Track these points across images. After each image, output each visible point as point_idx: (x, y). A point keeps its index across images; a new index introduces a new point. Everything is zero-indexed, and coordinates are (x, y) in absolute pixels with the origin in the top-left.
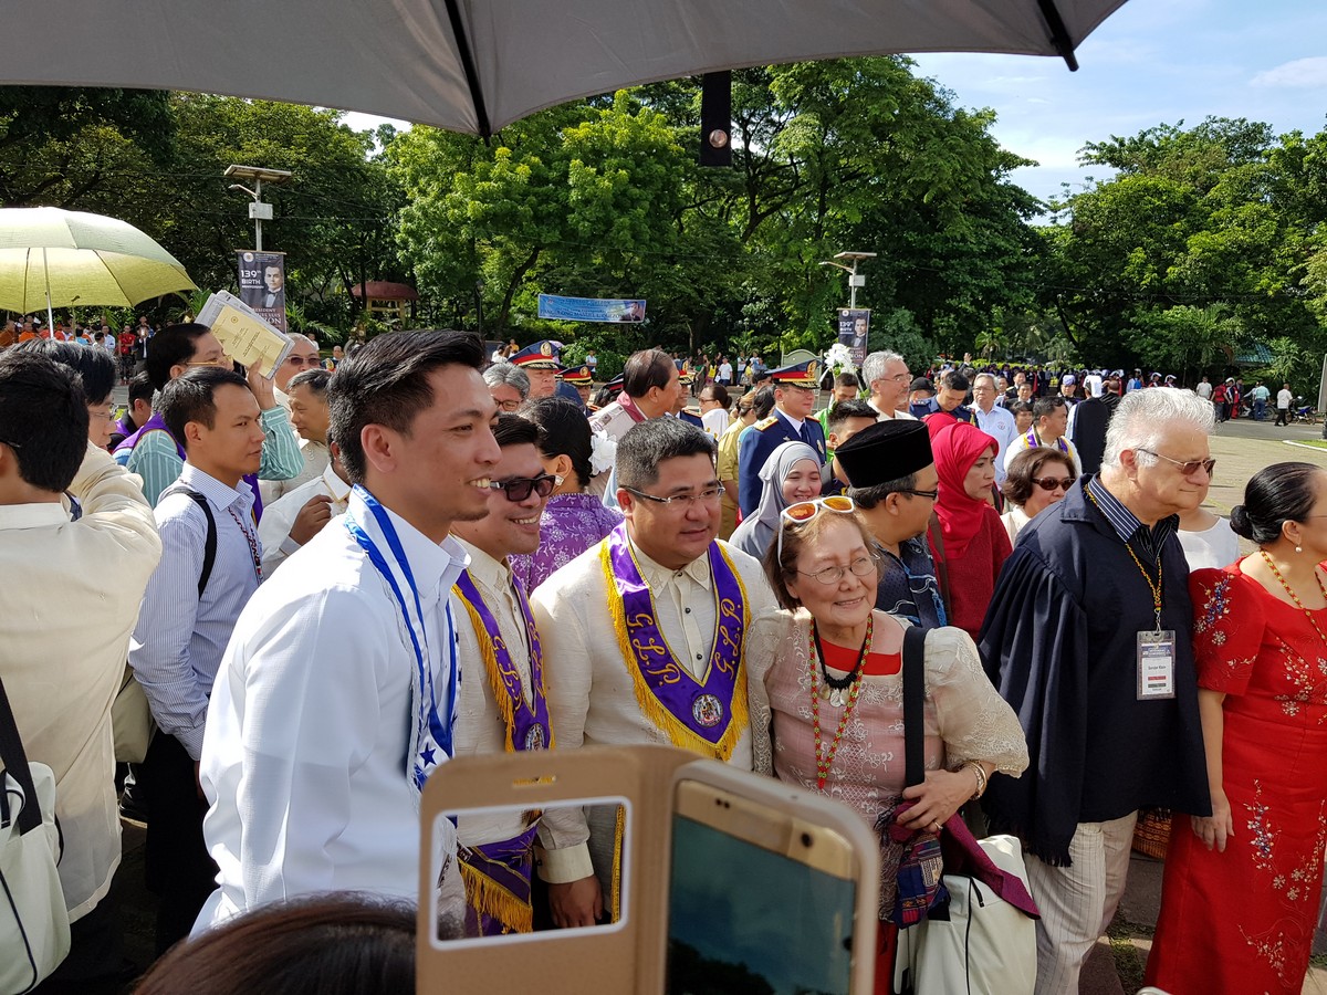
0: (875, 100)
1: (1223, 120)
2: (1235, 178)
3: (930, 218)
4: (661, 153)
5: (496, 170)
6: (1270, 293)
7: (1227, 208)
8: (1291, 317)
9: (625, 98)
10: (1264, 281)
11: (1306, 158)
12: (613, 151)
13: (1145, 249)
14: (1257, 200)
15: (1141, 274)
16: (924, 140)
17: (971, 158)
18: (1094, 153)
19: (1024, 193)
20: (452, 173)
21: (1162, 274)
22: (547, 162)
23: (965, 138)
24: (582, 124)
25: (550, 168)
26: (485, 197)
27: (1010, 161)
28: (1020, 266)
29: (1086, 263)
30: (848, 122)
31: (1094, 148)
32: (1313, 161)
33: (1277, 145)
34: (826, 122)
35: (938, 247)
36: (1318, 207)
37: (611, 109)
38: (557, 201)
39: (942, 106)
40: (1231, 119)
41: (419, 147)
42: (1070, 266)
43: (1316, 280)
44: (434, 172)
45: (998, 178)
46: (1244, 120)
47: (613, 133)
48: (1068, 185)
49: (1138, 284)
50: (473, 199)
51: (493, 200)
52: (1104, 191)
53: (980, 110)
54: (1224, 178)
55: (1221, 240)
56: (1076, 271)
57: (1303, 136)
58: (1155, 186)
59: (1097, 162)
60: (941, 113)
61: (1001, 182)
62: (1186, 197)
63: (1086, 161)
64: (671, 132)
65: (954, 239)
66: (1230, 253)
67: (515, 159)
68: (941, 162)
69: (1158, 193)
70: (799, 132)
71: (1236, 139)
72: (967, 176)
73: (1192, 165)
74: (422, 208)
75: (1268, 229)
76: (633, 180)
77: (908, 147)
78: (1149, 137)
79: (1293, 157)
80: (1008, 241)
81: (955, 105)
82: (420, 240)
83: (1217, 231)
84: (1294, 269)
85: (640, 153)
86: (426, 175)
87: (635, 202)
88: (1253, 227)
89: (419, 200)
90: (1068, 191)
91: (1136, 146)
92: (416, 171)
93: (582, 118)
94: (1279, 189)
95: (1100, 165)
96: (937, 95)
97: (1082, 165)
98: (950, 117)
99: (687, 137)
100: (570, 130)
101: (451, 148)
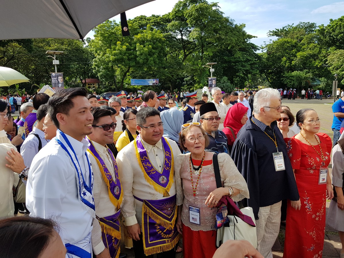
0: (214, 23)
1: (304, 23)
2: (308, 37)
3: (231, 53)
4: (160, 40)
5: (117, 48)
6: (319, 66)
7: (306, 45)
8: (324, 72)
9: (149, 27)
10: (317, 63)
11: (325, 31)
12: (147, 41)
13: (286, 57)
14: (314, 43)
15: (285, 63)
16: (228, 33)
17: (240, 37)
18: (271, 33)
19: (254, 45)
20: (106, 49)
21: (291, 63)
22: (130, 45)
23: (238, 31)
24: (139, 34)
25: (131, 46)
26: (115, 55)
27: (250, 37)
28: (254, 64)
29: (271, 62)
30: (207, 29)
31: (271, 32)
32: (327, 32)
33: (318, 28)
34: (202, 30)
35: (233, 60)
36: (329, 43)
37: (146, 30)
38: (134, 55)
39: (231, 24)
40: (306, 22)
41: (97, 43)
42: (267, 63)
43: (330, 62)
44: (101, 49)
45: (247, 41)
46: (309, 22)
47: (147, 36)
48: (265, 42)
49: (285, 66)
50: (112, 55)
51: (117, 55)
52: (274, 43)
53: (241, 24)
54: (305, 38)
55: (305, 54)
56: (269, 64)
57: (324, 26)
58: (287, 41)
59: (272, 36)
60: (231, 26)
61: (248, 42)
62: (296, 43)
63: (270, 36)
64: (162, 35)
65: (237, 58)
66: (308, 57)
67: (122, 44)
68: (232, 38)
69: (288, 42)
70: (195, 33)
71: (307, 27)
72: (239, 41)
73: (296, 35)
74: (99, 59)
75: (317, 50)
76: (153, 48)
77: (223, 35)
78: (285, 28)
79: (322, 31)
80: (251, 57)
81: (235, 23)
82: (99, 67)
83: (304, 51)
84: (324, 60)
85: (154, 41)
86: (99, 50)
87: (154, 54)
88: (313, 50)
89: (98, 57)
90: (265, 44)
91: (282, 31)
92: (97, 49)
93: (139, 33)
94: (319, 40)
95: (273, 36)
96: (230, 21)
97: (268, 37)
98: (234, 27)
99: (166, 36)
100: (136, 36)
101: (105, 43)
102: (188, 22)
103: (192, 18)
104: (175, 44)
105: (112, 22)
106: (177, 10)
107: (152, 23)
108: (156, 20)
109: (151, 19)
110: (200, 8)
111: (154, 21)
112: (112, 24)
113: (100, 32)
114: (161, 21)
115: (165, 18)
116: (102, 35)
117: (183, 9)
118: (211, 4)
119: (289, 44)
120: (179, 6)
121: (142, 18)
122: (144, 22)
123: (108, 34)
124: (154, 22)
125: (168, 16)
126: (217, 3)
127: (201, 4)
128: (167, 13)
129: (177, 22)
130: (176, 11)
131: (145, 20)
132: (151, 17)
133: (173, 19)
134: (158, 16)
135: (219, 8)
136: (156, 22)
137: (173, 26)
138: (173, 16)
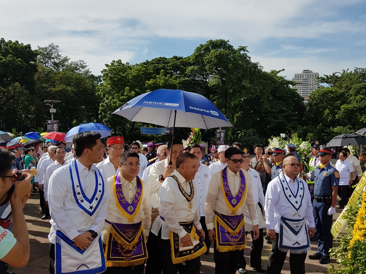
9: (163, 72)
12: (160, 87)
99: (183, 81)
102: (207, 68)
103: (211, 65)
107: (170, 66)
109: (169, 62)
110: (220, 54)
111: (173, 64)
114: (181, 65)
115: (186, 61)
117: (204, 53)
119: (333, 94)
120: (200, 50)
121: (160, 61)
124: (173, 66)
129: (196, 68)
130: (196, 56)
133: (194, 64)
137: (192, 71)
138: (193, 60)
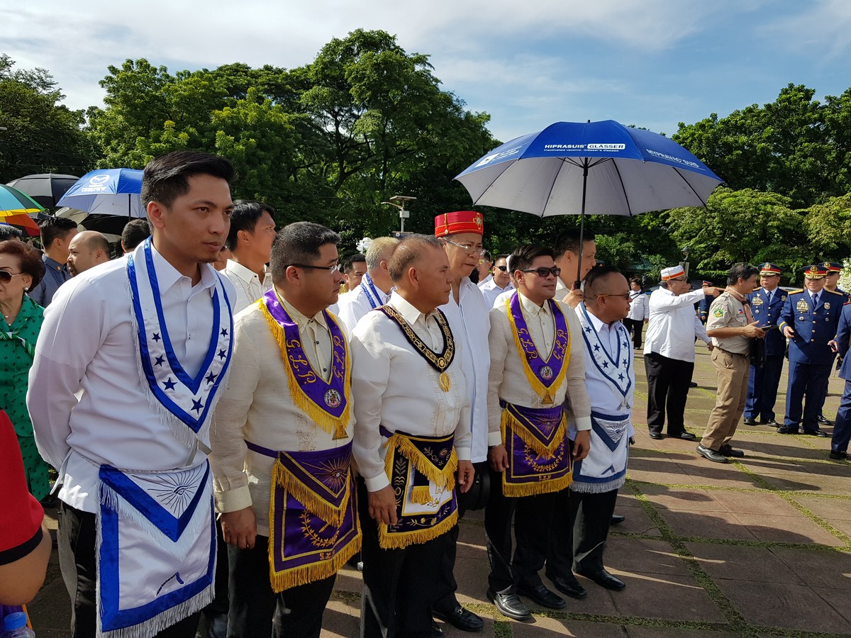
0: (416, 103)
4: (278, 128)
5: (164, 136)
6: (649, 227)
8: (662, 242)
9: (254, 93)
10: (646, 221)
12: (246, 127)
16: (448, 129)
17: (475, 142)
20: (135, 138)
22: (201, 131)
23: (470, 129)
24: (225, 108)
25: (204, 137)
30: (400, 116)
34: (387, 115)
37: (245, 100)
39: (458, 109)
41: (111, 119)
43: (675, 220)
44: (122, 136)
47: (246, 115)
49: (575, 222)
50: (148, 154)
53: (480, 113)
60: (457, 113)
64: (285, 117)
67: (178, 129)
68: (457, 143)
70: (369, 121)
76: (260, 146)
77: (437, 133)
81: (465, 109)
84: (662, 214)
85: (263, 127)
86: (116, 138)
87: (261, 160)
89: (111, 155)
92: (110, 135)
93: (225, 105)
96: (454, 102)
98: (462, 116)
99: (297, 120)
100: (217, 112)
101: (133, 120)
102: (353, 91)
103: (363, 85)
104: (318, 141)
105: (158, 71)
106: (327, 60)
107: (263, 84)
108: (274, 78)
109: (260, 76)
110: (385, 62)
111: (269, 80)
112: (156, 76)
113: (121, 91)
114: (287, 84)
115: (297, 77)
116: (126, 100)
117: (342, 60)
118: (412, 56)
120: (333, 51)
121: (238, 71)
122: (242, 81)
123: (142, 98)
124: (267, 84)
125: (304, 72)
126: (428, 57)
127: (388, 53)
128: (303, 66)
129: (325, 91)
130: (324, 64)
131: (247, 75)
132: (261, 70)
133: (318, 83)
134: (280, 71)
135: (431, 69)
136: (273, 85)
137: (315, 99)
138: (316, 74)
